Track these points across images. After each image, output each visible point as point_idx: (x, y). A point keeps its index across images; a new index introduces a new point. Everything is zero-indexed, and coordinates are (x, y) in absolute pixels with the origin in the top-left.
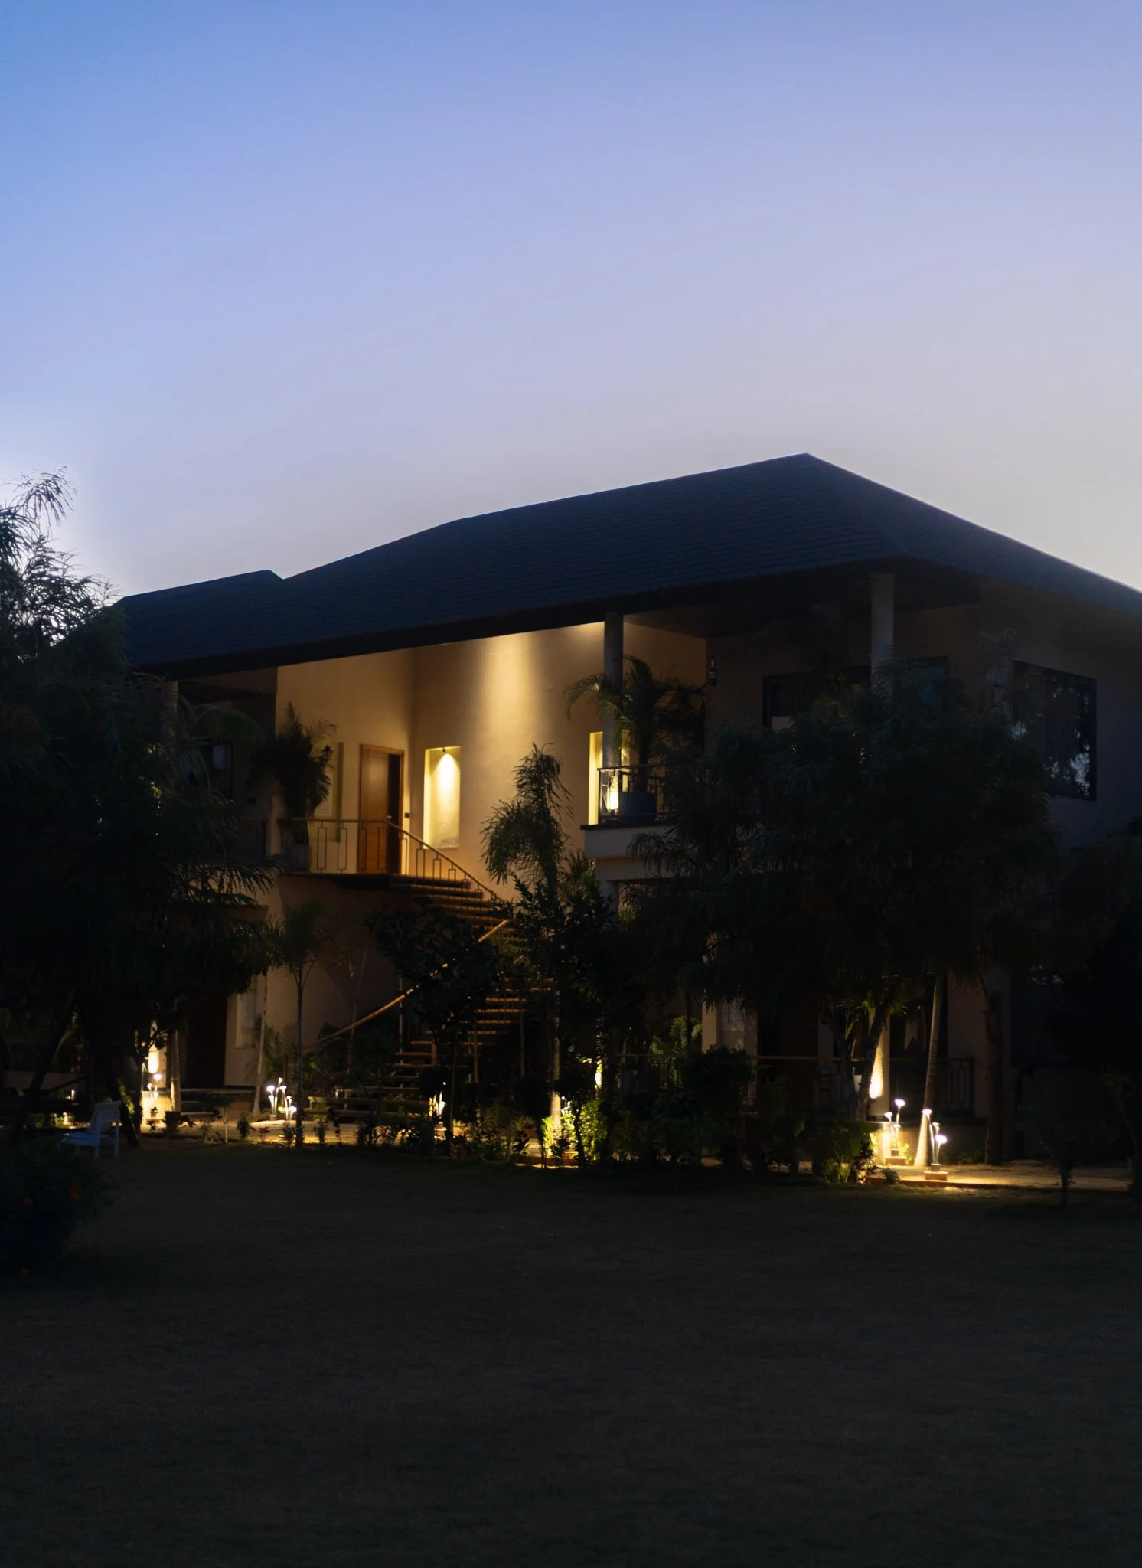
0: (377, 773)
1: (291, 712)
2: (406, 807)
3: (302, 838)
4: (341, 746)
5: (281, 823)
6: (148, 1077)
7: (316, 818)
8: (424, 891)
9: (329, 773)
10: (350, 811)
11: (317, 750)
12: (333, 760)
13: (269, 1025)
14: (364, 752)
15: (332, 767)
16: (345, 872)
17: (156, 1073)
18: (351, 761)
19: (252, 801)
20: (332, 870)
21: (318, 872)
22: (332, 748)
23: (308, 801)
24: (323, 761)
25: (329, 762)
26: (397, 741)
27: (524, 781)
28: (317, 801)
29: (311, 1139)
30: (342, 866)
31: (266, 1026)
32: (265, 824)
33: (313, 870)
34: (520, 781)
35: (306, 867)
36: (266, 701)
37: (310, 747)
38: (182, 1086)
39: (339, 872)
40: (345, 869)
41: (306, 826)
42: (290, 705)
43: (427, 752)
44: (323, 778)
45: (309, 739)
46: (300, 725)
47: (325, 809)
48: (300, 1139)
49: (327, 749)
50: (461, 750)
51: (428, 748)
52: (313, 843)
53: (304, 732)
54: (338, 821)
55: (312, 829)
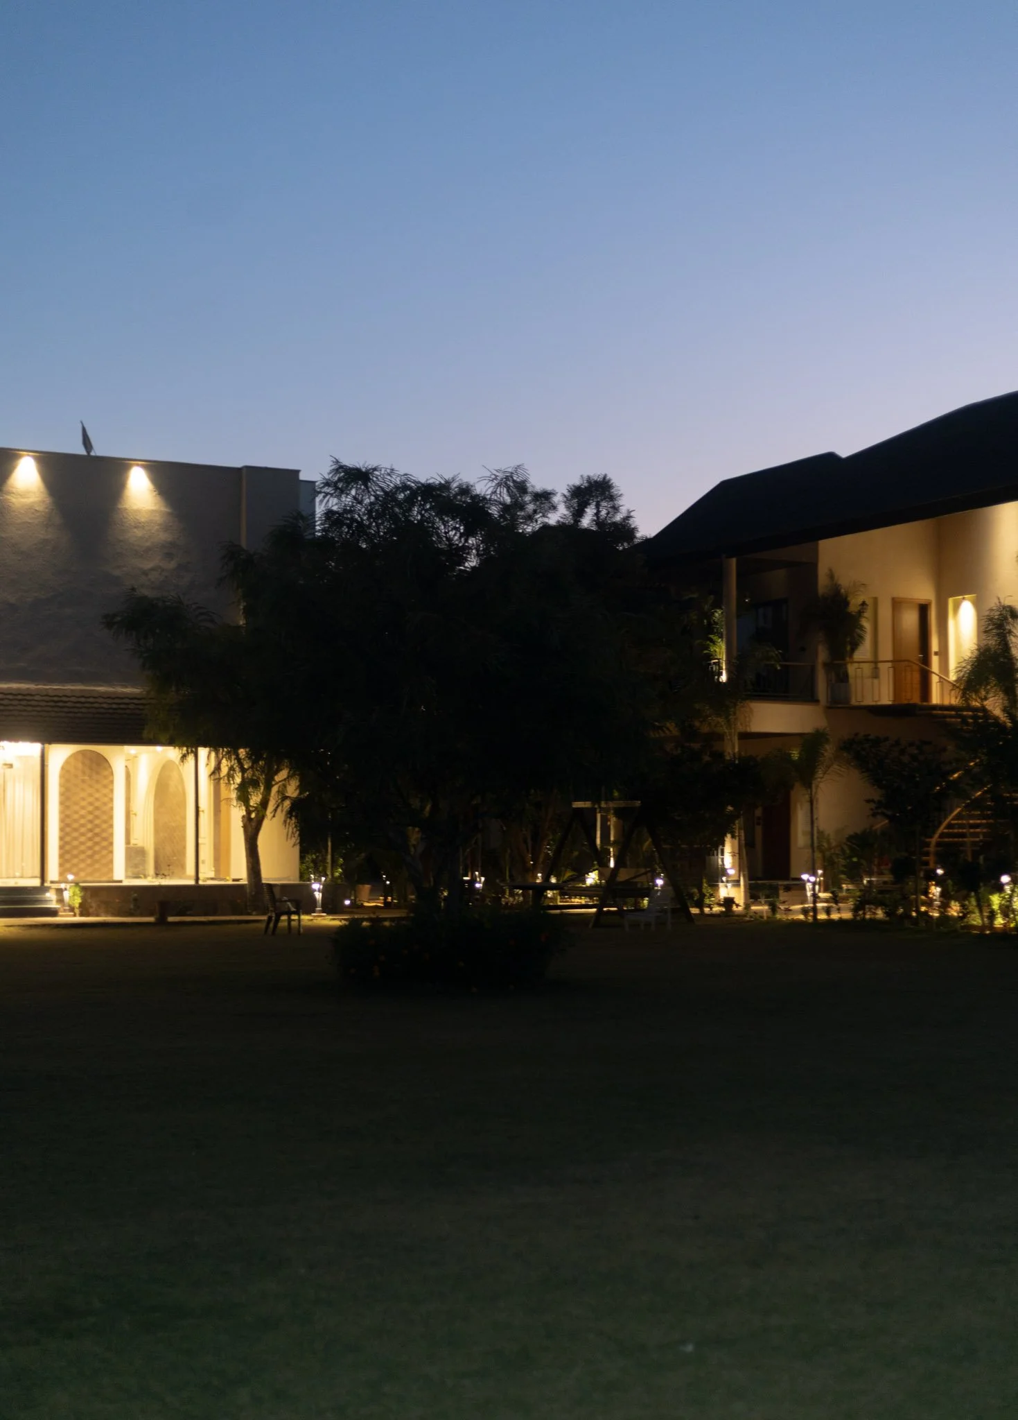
0: (910, 620)
1: (831, 576)
2: (935, 645)
3: (844, 678)
4: (875, 600)
5: (825, 665)
6: (724, 872)
7: (855, 660)
8: (945, 716)
9: (866, 624)
10: (886, 653)
11: (853, 607)
12: (868, 613)
13: (821, 829)
14: (897, 604)
15: (867, 618)
16: (879, 703)
17: (731, 869)
18: (885, 612)
19: (803, 649)
20: (868, 702)
21: (857, 704)
22: (867, 602)
23: (849, 648)
24: (860, 613)
25: (865, 615)
26: (924, 591)
27: (990, 627)
28: (855, 645)
29: (822, 916)
30: (876, 699)
31: (818, 829)
32: (813, 669)
33: (854, 702)
34: (987, 628)
35: (847, 700)
36: (810, 568)
37: (847, 604)
38: (750, 879)
39: (874, 704)
40: (879, 701)
41: (846, 668)
42: (830, 570)
43: (951, 601)
44: (862, 628)
45: (846, 597)
46: (840, 585)
47: (864, 652)
48: (815, 917)
49: (864, 604)
50: (977, 596)
51: (951, 597)
52: (851, 681)
53: (843, 591)
54: (875, 662)
55: (851, 669)
